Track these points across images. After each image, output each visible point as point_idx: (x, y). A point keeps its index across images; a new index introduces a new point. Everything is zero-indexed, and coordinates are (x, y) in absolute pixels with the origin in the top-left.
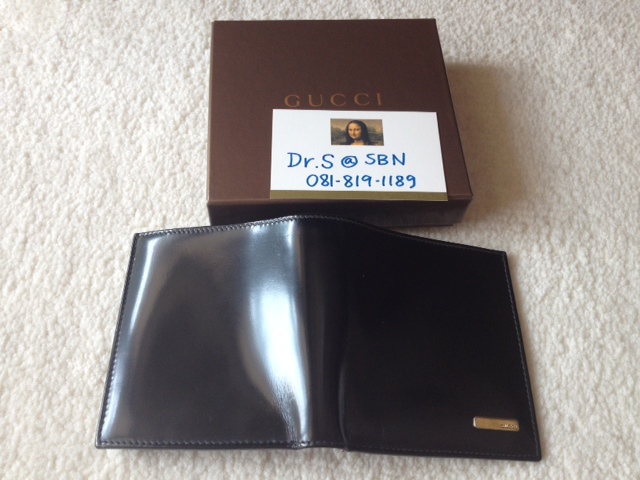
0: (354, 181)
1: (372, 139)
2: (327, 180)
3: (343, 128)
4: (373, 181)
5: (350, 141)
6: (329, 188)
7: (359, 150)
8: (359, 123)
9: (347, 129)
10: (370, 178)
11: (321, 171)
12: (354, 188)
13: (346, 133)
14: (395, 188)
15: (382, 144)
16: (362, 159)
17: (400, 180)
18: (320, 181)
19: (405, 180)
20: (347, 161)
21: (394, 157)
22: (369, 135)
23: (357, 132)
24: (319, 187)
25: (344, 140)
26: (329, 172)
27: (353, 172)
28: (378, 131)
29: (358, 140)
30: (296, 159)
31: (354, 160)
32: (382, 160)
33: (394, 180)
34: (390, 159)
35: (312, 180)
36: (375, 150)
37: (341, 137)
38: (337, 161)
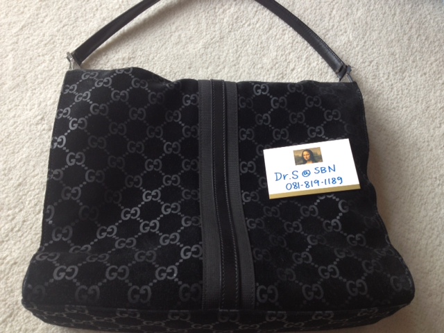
0: (310, 184)
1: (316, 159)
2: (296, 186)
3: (300, 155)
4: (320, 183)
5: (305, 162)
6: (298, 190)
7: (310, 166)
8: (308, 151)
9: (303, 155)
10: (318, 182)
11: (292, 181)
12: (311, 188)
13: (302, 158)
14: (332, 185)
15: (322, 161)
16: (313, 171)
17: (334, 181)
18: (293, 186)
19: (336, 180)
20: (305, 173)
21: (329, 168)
22: (315, 157)
23: (308, 156)
24: (293, 190)
25: (302, 162)
26: (296, 181)
27: (309, 179)
28: (319, 154)
29: (309, 160)
30: (279, 176)
31: (308, 172)
32: (323, 170)
33: (331, 181)
34: (327, 169)
35: (289, 187)
36: (319, 165)
37: (300, 160)
38: (300, 174)
